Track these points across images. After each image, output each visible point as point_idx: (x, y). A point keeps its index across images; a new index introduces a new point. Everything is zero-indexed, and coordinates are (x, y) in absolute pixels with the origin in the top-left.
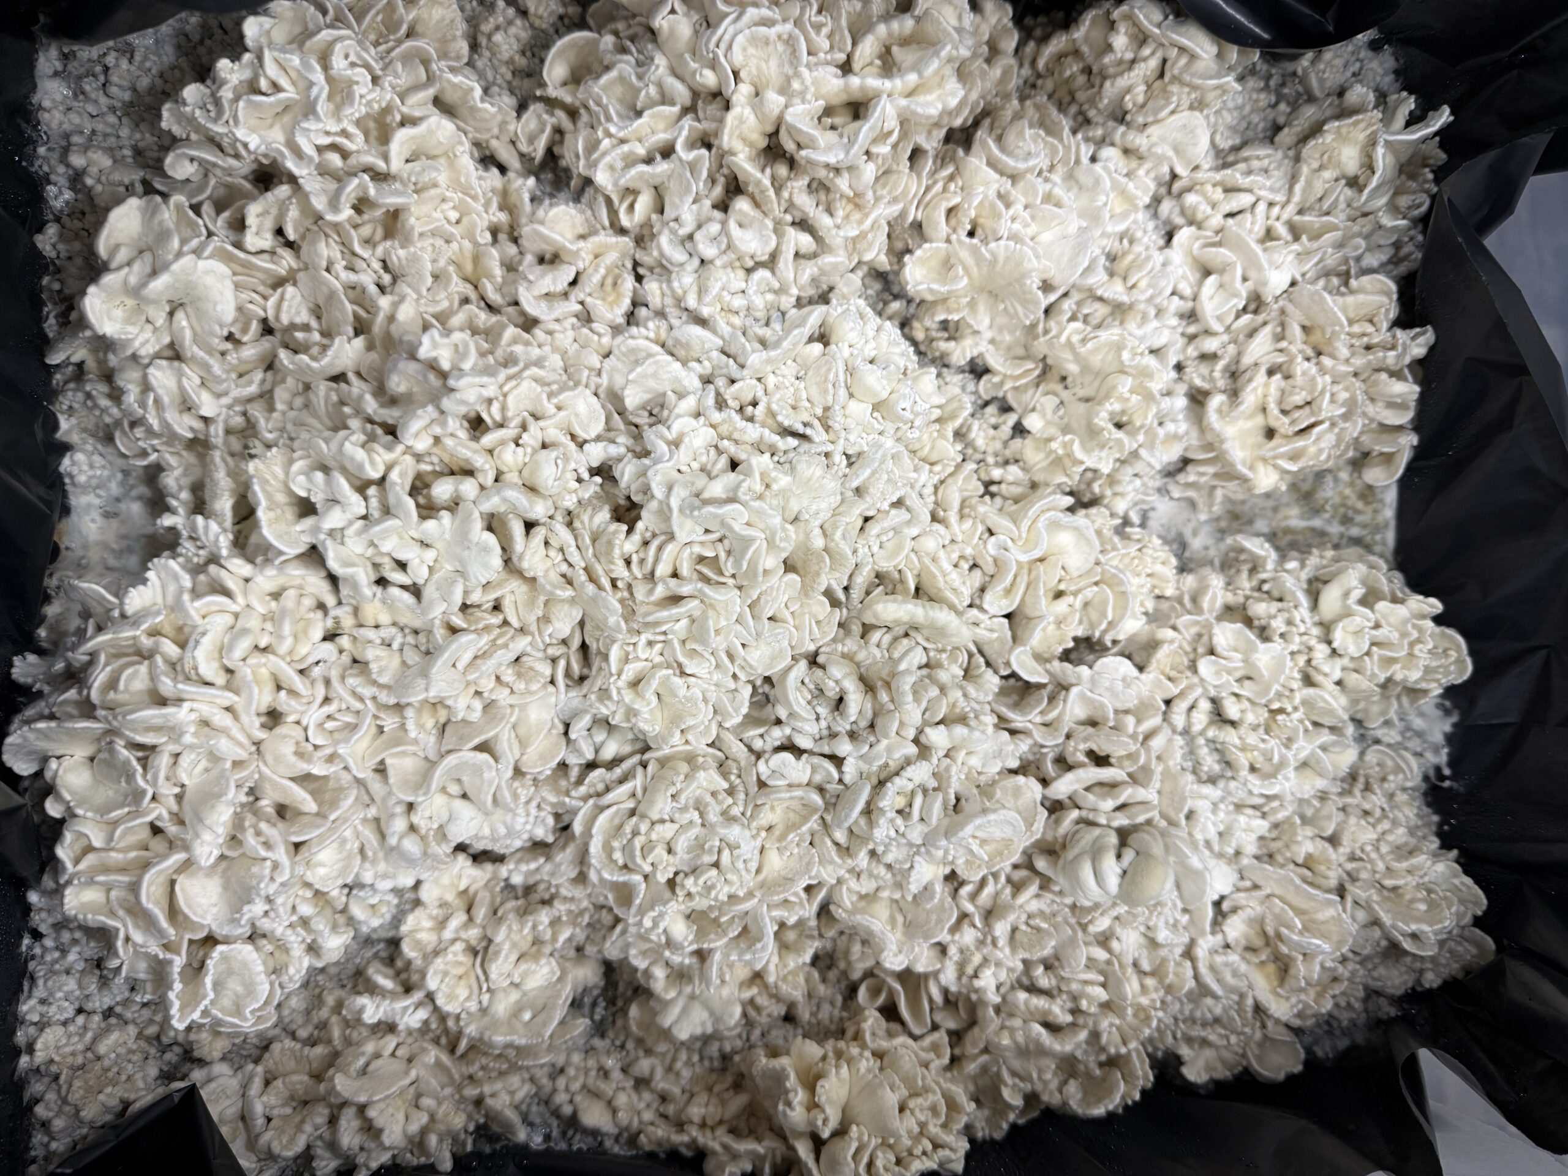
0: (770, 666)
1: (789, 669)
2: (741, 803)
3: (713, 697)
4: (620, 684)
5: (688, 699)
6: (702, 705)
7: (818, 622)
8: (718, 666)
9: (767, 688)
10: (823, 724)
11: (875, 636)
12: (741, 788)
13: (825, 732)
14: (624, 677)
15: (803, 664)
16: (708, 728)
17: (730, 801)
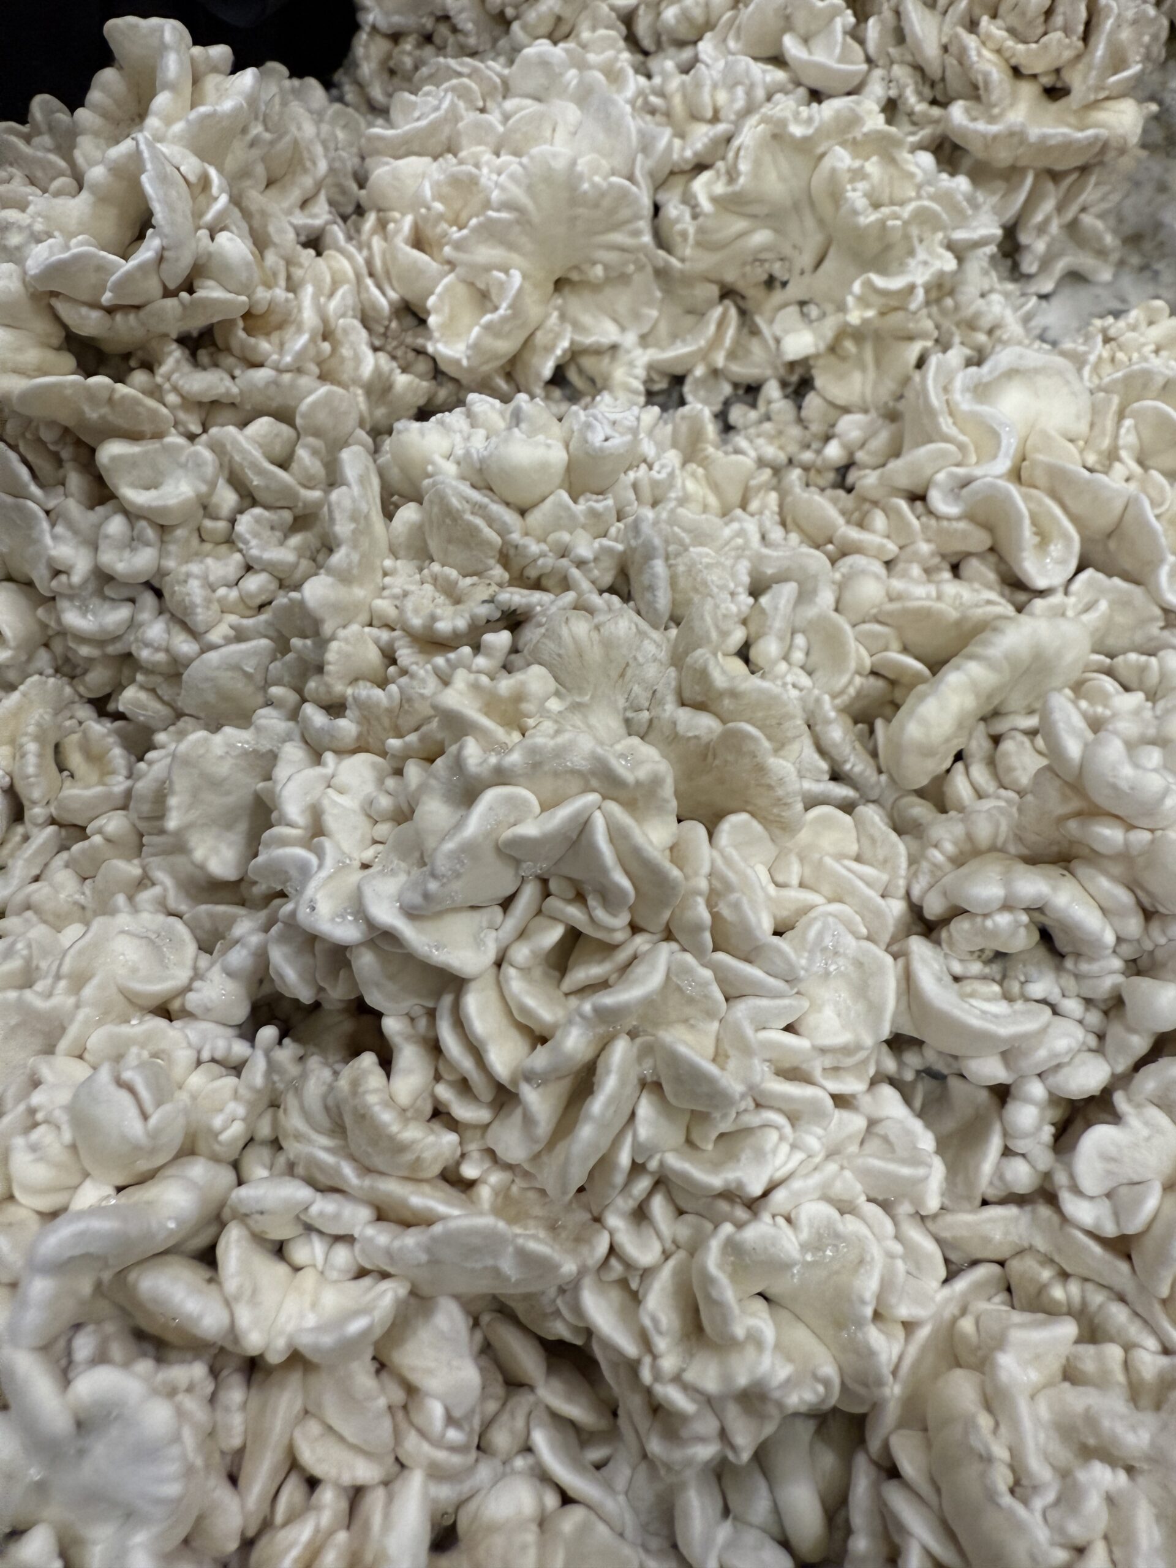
0: (874, 1010)
1: (908, 979)
2: (1135, 1331)
3: (851, 1186)
4: (669, 1363)
5: (816, 1245)
6: (850, 1225)
7: (858, 859)
8: (794, 1119)
9: (913, 1060)
10: (1072, 1006)
11: (960, 786)
12: (1097, 1298)
13: (1094, 1018)
14: (661, 1344)
15: (918, 946)
16: (911, 1252)
17: (1114, 1352)
